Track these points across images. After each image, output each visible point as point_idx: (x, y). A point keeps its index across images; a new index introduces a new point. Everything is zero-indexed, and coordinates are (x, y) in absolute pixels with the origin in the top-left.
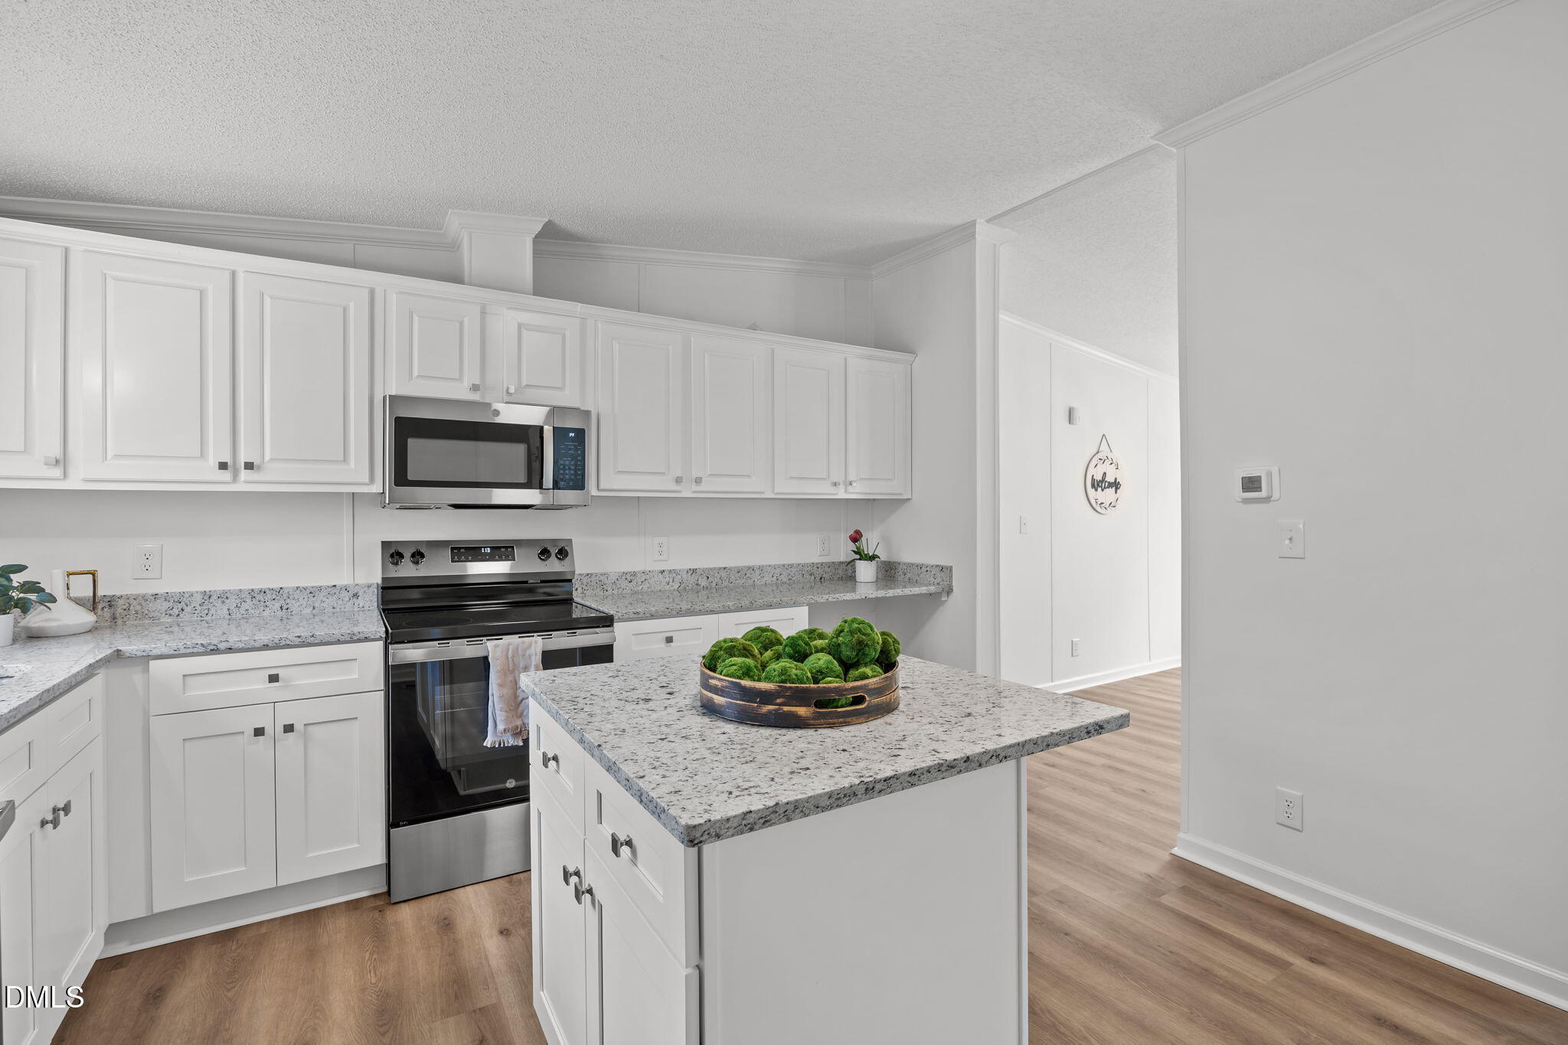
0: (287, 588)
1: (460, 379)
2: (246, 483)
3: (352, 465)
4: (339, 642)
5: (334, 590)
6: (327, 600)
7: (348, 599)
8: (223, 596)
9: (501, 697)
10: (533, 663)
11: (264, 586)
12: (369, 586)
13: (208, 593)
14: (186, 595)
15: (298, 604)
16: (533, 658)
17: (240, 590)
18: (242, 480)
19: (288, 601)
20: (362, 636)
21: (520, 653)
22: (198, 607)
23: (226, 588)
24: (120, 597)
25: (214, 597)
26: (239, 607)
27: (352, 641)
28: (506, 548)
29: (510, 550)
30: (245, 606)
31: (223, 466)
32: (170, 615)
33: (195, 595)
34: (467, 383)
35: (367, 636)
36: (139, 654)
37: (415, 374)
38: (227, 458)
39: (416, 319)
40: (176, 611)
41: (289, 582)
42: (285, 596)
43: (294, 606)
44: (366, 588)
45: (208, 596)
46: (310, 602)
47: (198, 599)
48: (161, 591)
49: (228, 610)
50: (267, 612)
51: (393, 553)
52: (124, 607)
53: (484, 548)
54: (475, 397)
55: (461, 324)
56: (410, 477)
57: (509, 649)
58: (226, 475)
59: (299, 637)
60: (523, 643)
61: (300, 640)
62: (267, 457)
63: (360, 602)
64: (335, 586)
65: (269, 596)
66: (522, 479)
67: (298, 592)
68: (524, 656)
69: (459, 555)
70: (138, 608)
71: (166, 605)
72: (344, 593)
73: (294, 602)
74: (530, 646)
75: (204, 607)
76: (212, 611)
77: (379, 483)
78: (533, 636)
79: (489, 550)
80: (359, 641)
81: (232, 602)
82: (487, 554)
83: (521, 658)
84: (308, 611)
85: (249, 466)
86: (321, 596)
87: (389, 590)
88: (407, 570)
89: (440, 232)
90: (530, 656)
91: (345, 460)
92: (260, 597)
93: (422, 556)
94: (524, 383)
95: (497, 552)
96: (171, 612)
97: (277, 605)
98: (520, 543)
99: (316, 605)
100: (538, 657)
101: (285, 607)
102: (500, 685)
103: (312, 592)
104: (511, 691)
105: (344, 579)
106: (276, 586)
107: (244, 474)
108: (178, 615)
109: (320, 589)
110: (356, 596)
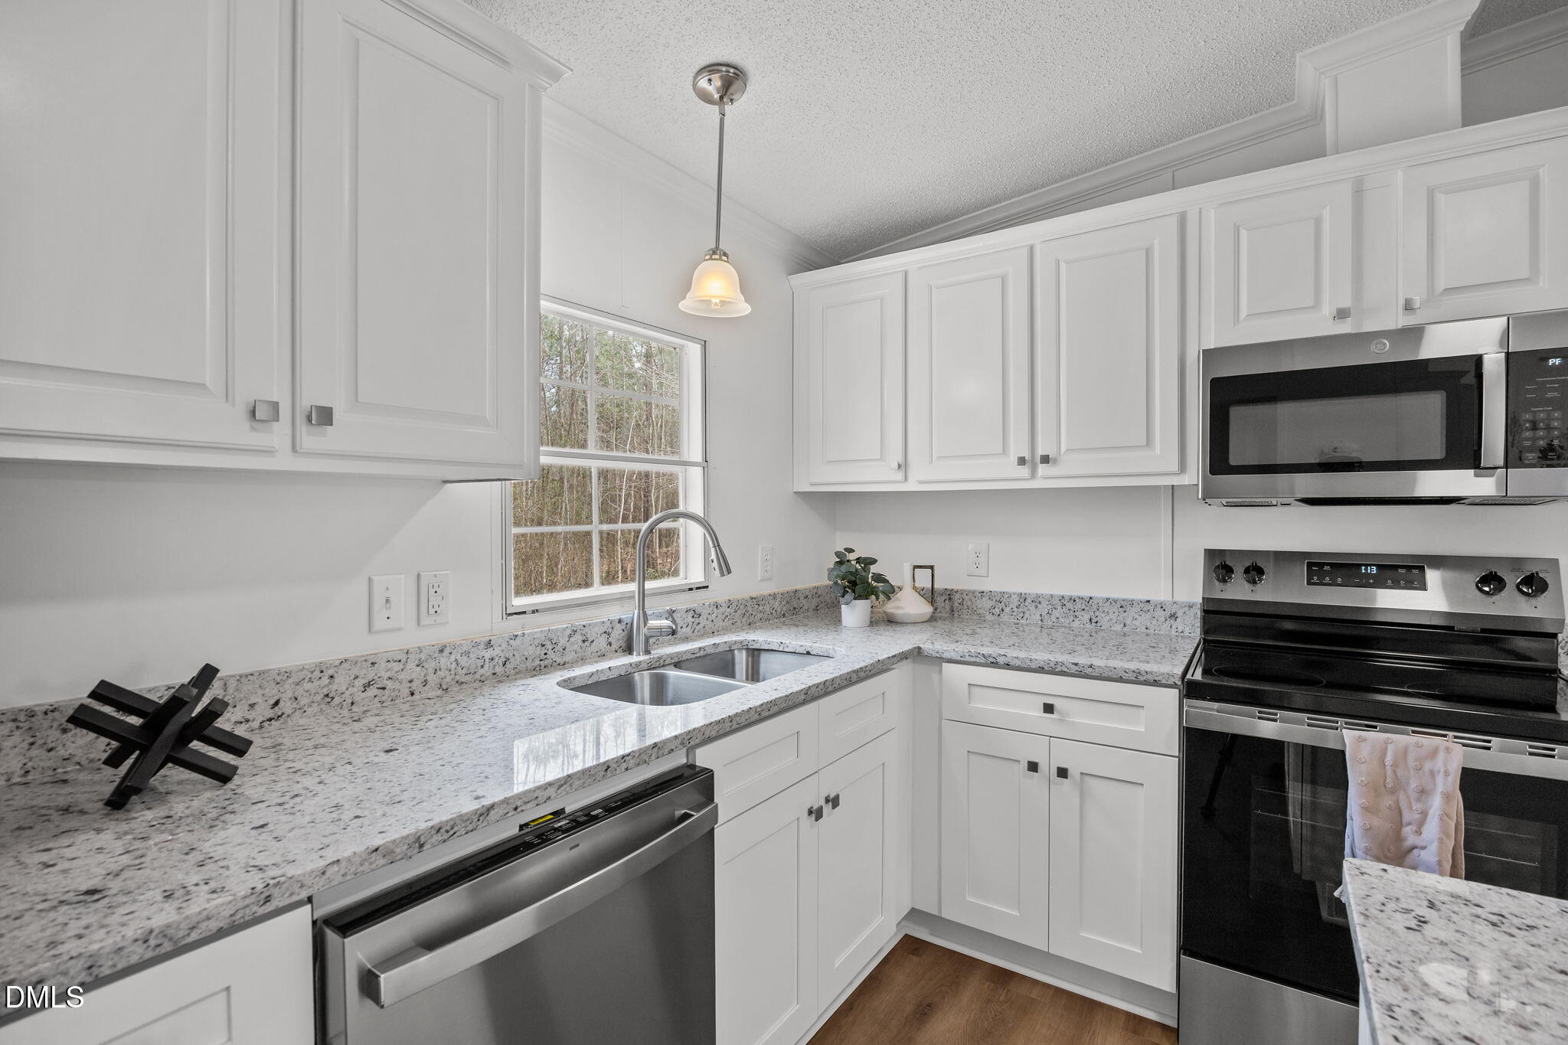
0: (1096, 598)
1: (1317, 305)
2: (1045, 478)
3: (1158, 451)
4: (1120, 680)
5: (1147, 607)
6: (1140, 618)
7: (1163, 619)
8: (1037, 601)
9: (1367, 830)
10: (1440, 788)
11: (1075, 593)
12: (1191, 607)
13: (1023, 596)
14: (1006, 596)
15: (1108, 618)
16: (1440, 779)
17: (1052, 596)
18: (1040, 475)
19: (1097, 613)
20: (1150, 678)
21: (1411, 763)
22: (1015, 609)
23: (1039, 592)
24: (957, 592)
25: (1029, 600)
26: (1051, 614)
27: (1137, 682)
28: (1409, 568)
29: (1416, 571)
30: (1056, 613)
31: (1022, 461)
32: (993, 614)
33: (1013, 596)
34: (1327, 310)
35: (1157, 679)
36: (935, 654)
37: (1244, 313)
38: (1026, 455)
39: (1244, 233)
40: (997, 611)
41: (1099, 592)
42: (1095, 607)
43: (1104, 621)
44: (1186, 609)
45: (1023, 598)
46: (1121, 618)
47: (1015, 600)
48: (986, 588)
49: (1041, 615)
50: (1076, 624)
51: (1220, 565)
52: (959, 601)
53: (1367, 565)
54: (1345, 328)
55: (1318, 222)
56: (1233, 461)
57: (1386, 749)
58: (1024, 471)
59: (1076, 664)
60: (1418, 746)
61: (1076, 668)
62: (1063, 449)
63: (1179, 624)
64: (1149, 601)
65: (1078, 606)
66: (1438, 454)
67: (1108, 604)
68: (1419, 769)
69: (1322, 575)
70: (969, 603)
71: (990, 603)
72: (1159, 613)
73: (1103, 615)
74: (1434, 753)
75: (1020, 610)
76: (1027, 613)
77: (1194, 474)
78: (1445, 736)
79: (1374, 570)
80: (1146, 683)
81: (1044, 608)
82: (1369, 576)
83: (1412, 772)
84: (1118, 627)
85: (1045, 459)
86: (1132, 612)
87: (1214, 614)
88: (1239, 591)
89: (1293, 102)
90: (1432, 774)
91: (1149, 443)
92: (1070, 605)
93: (1260, 571)
94: (1441, 284)
95: (1388, 573)
96: (994, 611)
97: (1087, 617)
98: (1438, 561)
99: (1128, 622)
100: (1450, 779)
101: (1094, 620)
102: (1367, 810)
103: (1124, 605)
104: (1388, 825)
105: (1161, 594)
106: (1086, 594)
107: (1042, 469)
108: (999, 615)
109: (1132, 603)
110: (1173, 616)
